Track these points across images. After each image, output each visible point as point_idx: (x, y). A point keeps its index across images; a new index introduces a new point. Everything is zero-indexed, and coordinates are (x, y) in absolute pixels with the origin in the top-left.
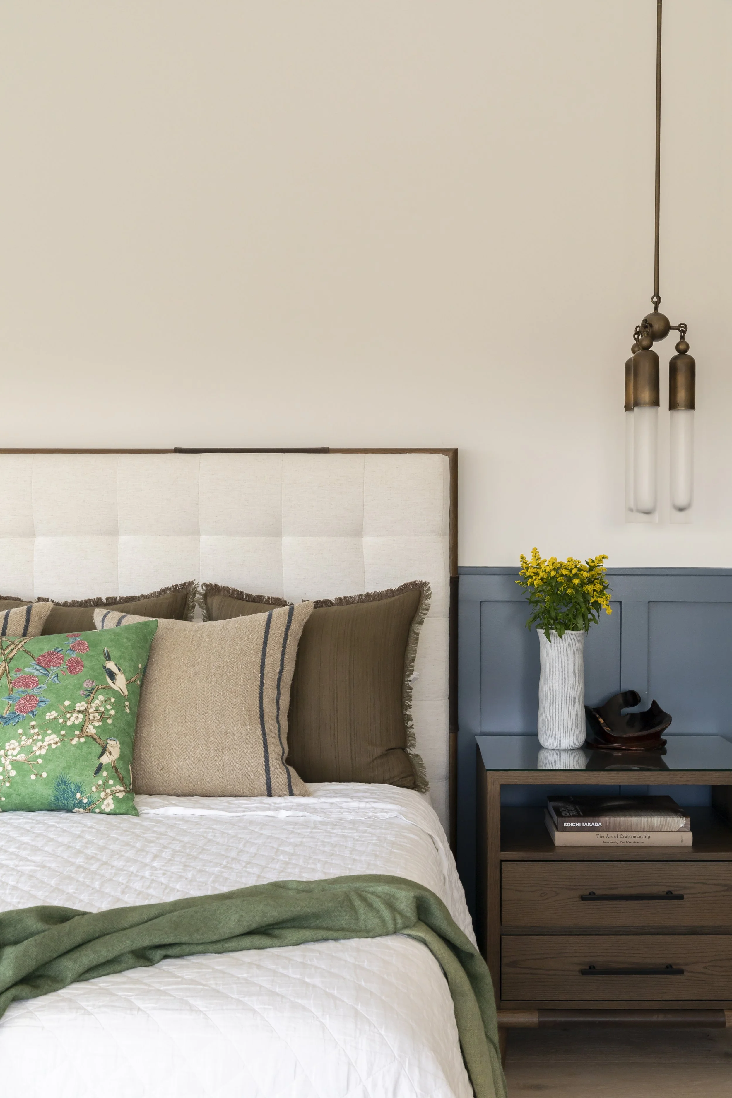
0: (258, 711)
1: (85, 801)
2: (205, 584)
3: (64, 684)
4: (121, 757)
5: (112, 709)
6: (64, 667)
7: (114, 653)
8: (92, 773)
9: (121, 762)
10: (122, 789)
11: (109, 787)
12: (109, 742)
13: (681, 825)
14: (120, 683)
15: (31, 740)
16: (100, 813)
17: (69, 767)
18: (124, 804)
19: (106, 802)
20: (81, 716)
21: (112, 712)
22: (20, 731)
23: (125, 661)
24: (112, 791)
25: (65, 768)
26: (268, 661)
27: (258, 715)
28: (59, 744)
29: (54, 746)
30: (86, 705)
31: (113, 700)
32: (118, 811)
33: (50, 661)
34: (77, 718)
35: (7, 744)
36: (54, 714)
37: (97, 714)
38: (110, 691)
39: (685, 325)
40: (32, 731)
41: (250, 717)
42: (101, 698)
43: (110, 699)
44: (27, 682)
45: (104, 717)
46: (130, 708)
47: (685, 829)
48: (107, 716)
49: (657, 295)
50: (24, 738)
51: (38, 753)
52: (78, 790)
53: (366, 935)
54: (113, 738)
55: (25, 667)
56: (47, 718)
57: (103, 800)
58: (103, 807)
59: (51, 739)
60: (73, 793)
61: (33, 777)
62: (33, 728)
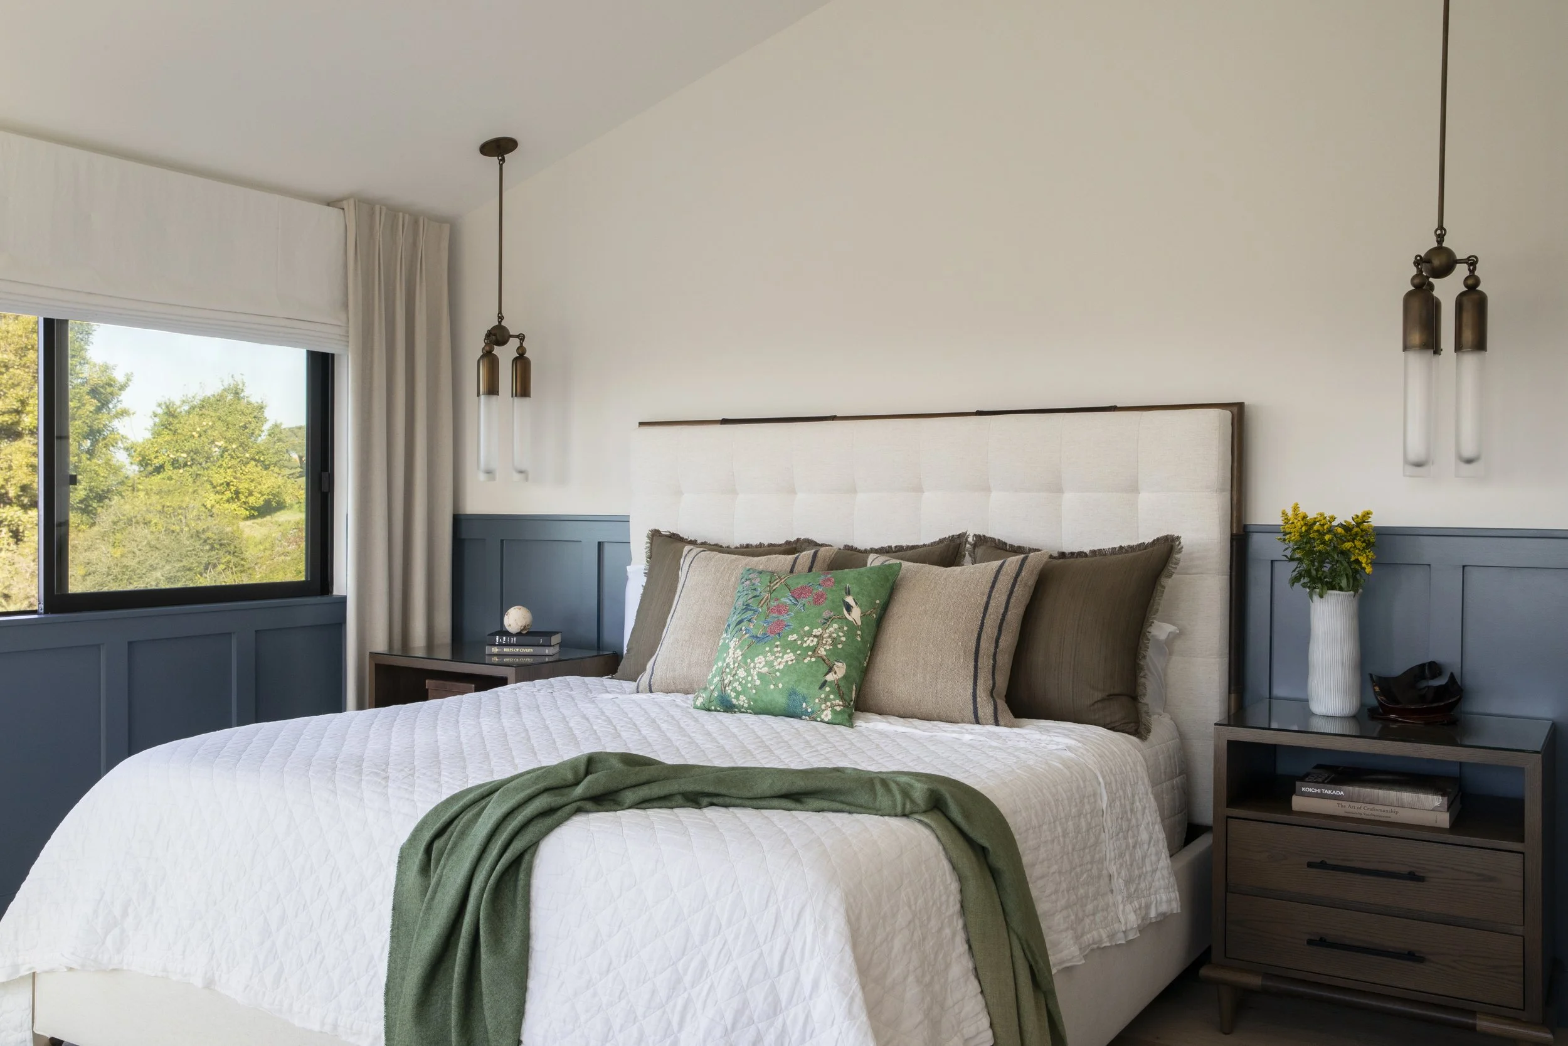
0: (974, 647)
1: (809, 710)
2: (975, 535)
3: (808, 613)
4: (845, 677)
5: (843, 636)
6: (810, 599)
7: (855, 589)
8: (818, 688)
9: (845, 681)
10: (841, 703)
11: (830, 700)
12: (836, 663)
13: (1437, 804)
14: (856, 615)
15: (774, 657)
16: (821, 721)
17: (799, 681)
18: (840, 716)
19: (825, 712)
20: (816, 640)
21: (844, 639)
22: (767, 649)
23: (863, 597)
24: (832, 704)
25: (796, 681)
26: (992, 603)
27: (974, 651)
28: (794, 661)
29: (790, 663)
30: (821, 631)
31: (846, 628)
32: (834, 721)
33: (801, 593)
34: (813, 641)
35: (756, 659)
36: (795, 636)
37: (829, 640)
38: (844, 621)
39: (1476, 257)
40: (776, 649)
41: (965, 652)
42: (835, 626)
43: (843, 628)
44: (780, 610)
45: (835, 642)
46: (862, 637)
47: (1441, 809)
48: (838, 641)
49: (1441, 227)
50: (769, 654)
51: (777, 668)
52: (804, 701)
53: (875, 812)
54: (841, 661)
55: (782, 597)
56: (789, 639)
57: (823, 710)
58: (823, 717)
59: (789, 657)
60: (800, 702)
61: (772, 687)
62: (777, 647)
